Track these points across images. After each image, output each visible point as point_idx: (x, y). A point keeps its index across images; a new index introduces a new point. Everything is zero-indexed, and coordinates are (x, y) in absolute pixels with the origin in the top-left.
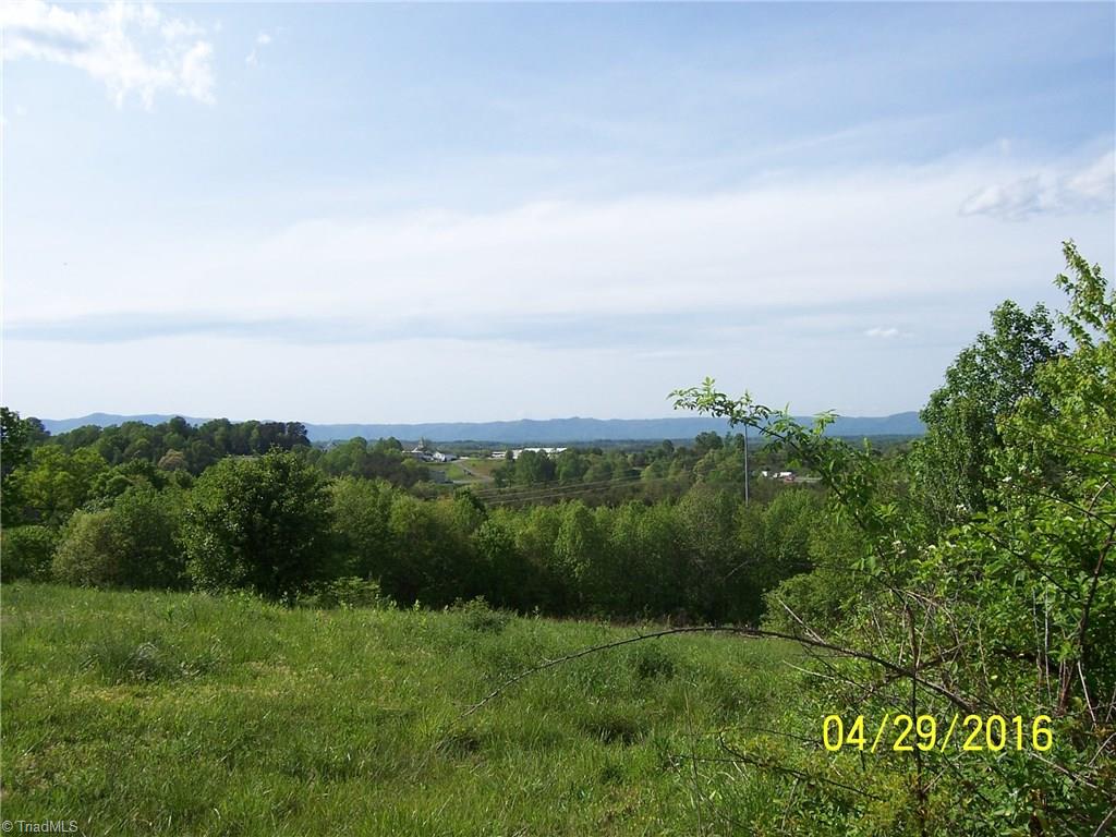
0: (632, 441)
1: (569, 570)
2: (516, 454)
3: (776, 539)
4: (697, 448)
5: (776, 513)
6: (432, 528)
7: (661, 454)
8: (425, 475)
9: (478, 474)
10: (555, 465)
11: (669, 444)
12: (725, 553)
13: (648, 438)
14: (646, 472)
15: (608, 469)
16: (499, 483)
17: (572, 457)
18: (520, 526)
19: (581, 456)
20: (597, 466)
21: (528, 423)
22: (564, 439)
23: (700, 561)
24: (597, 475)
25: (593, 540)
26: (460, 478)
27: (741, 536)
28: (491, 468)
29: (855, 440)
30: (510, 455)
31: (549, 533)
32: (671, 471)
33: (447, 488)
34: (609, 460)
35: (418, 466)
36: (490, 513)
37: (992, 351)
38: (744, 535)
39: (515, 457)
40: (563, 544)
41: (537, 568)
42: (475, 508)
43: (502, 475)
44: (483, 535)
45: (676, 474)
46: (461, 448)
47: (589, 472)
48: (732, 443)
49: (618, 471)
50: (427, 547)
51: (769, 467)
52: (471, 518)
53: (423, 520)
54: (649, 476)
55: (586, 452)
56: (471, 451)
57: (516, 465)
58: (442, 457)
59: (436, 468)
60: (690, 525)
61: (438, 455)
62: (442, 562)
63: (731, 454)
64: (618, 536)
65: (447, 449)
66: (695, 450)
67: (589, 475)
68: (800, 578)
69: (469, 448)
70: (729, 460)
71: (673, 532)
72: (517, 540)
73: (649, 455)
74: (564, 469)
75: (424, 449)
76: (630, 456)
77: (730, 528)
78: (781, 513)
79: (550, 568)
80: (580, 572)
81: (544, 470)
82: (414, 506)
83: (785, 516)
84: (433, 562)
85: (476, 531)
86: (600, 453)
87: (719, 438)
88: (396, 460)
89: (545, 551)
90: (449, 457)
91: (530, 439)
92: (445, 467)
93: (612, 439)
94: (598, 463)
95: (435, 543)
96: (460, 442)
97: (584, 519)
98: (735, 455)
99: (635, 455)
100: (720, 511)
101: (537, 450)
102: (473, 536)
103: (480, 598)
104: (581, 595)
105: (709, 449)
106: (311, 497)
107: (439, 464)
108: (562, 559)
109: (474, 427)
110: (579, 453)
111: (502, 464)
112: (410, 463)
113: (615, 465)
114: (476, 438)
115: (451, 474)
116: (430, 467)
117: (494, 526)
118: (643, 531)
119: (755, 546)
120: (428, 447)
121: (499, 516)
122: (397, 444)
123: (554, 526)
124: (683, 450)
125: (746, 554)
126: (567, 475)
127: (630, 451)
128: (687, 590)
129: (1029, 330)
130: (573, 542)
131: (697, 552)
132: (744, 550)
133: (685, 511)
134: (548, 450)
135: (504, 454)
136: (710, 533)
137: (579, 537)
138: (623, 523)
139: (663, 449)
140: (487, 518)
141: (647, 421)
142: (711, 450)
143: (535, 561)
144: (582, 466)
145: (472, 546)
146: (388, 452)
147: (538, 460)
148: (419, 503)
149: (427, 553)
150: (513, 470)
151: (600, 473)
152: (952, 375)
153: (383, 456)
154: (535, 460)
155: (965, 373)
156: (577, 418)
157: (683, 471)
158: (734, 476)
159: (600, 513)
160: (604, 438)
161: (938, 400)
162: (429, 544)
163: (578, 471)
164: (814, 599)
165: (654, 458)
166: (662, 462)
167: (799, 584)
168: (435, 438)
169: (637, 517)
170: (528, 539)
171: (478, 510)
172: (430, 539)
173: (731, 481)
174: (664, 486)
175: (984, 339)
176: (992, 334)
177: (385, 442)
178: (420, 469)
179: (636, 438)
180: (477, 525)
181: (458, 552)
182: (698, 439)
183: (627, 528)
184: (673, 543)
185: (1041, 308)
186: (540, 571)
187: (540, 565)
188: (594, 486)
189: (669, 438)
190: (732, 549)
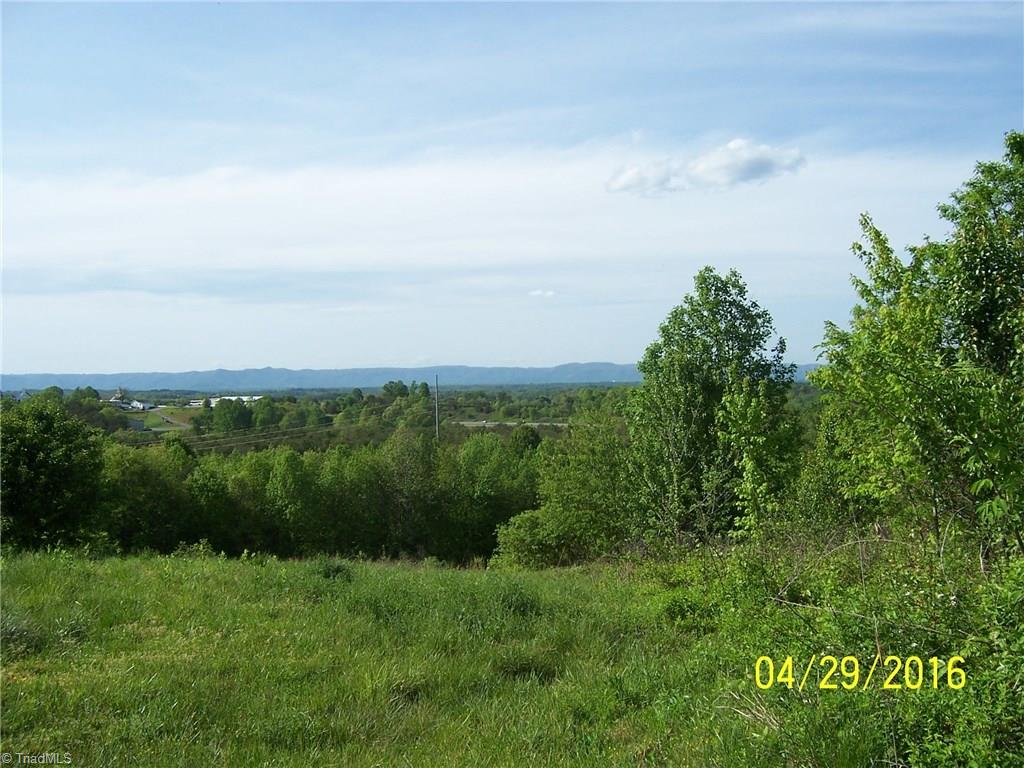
0: (323, 390)
1: (280, 511)
2: (214, 403)
3: (472, 479)
4: (385, 395)
5: (471, 455)
6: (144, 475)
7: (352, 401)
8: (124, 424)
9: (175, 422)
10: (252, 413)
11: (358, 392)
12: (425, 492)
13: (337, 386)
14: (338, 419)
15: (302, 417)
16: (198, 431)
17: (268, 404)
18: (232, 471)
19: (277, 404)
20: (291, 413)
21: (221, 373)
22: (258, 387)
23: (404, 500)
24: (293, 422)
25: (303, 483)
26: (160, 425)
27: (439, 477)
28: (188, 417)
29: (526, 388)
30: (207, 404)
31: (260, 478)
32: (362, 418)
33: (147, 435)
34: (304, 407)
35: (117, 414)
36: (201, 460)
37: (697, 311)
38: (442, 475)
39: (213, 405)
40: (275, 488)
41: (248, 510)
42: (188, 454)
43: (200, 422)
44: (196, 481)
45: (366, 420)
46: (157, 397)
47: (285, 418)
48: (417, 391)
49: (312, 419)
50: (140, 494)
51: (452, 413)
52: (184, 464)
53: (137, 467)
54: (341, 424)
55: (281, 400)
56: (168, 400)
57: (213, 413)
58: (140, 406)
59: (136, 416)
60: (393, 467)
61: (135, 404)
62: (155, 507)
63: (417, 402)
64: (326, 478)
65: (144, 398)
66: (382, 397)
67: (284, 422)
68: (527, 514)
69: (165, 397)
70: (415, 407)
71: (378, 474)
72: (230, 485)
73: (340, 402)
74: (260, 416)
75: (122, 398)
76: (323, 404)
77: (430, 469)
78: (475, 454)
79: (263, 510)
80: (291, 513)
81: (241, 417)
82: (127, 453)
83: (478, 458)
84: (147, 508)
85: (190, 477)
86: (295, 401)
87: (405, 386)
88: (93, 409)
89: (258, 494)
90: (147, 406)
91: (225, 388)
92: (143, 415)
93: (304, 387)
94: (293, 410)
95: (149, 490)
96: (156, 391)
97: (293, 463)
98: (421, 402)
99: (328, 404)
100: (421, 453)
101: (234, 398)
102: (187, 482)
103: (204, 541)
104: (292, 535)
105: (396, 396)
106: (79, 448)
107: (137, 413)
108: (274, 503)
109: (169, 377)
110: (274, 400)
111: (201, 411)
112: (110, 412)
113: (309, 412)
114: (173, 387)
115: (149, 422)
116: (128, 415)
117: (207, 471)
118: (349, 473)
119: (453, 485)
120: (126, 396)
121: (211, 462)
122: (96, 394)
123: (266, 471)
124: (372, 398)
125: (445, 492)
126: (264, 422)
127: (322, 399)
128: (392, 527)
129: (727, 292)
130: (284, 485)
131: (400, 492)
132: (443, 490)
133: (388, 454)
134: (245, 399)
135: (202, 402)
136: (412, 474)
137: (290, 481)
138: (330, 466)
139: (353, 396)
140: (198, 465)
141: (336, 371)
142: (398, 398)
143: (247, 504)
144: (278, 413)
145: (186, 491)
146: (85, 401)
147: (236, 408)
148: (132, 452)
149: (141, 499)
150: (211, 418)
151: (294, 419)
152: (664, 330)
153: (81, 405)
154: (232, 408)
155: (677, 329)
156: (269, 368)
157: (373, 417)
158: (420, 422)
159: (308, 457)
160: (296, 387)
161: (654, 353)
162: (143, 490)
163: (274, 417)
164: (541, 534)
165: (345, 406)
166: (353, 409)
167: (528, 519)
168: (132, 387)
169: (343, 461)
170: (241, 483)
171: (190, 456)
172: (144, 485)
173: (417, 426)
174: (358, 431)
175: (689, 300)
176: (696, 295)
177: (81, 391)
178: (120, 417)
179: (326, 387)
180: (190, 471)
181: (173, 498)
182: (385, 387)
183: (334, 471)
184: (378, 484)
185: (734, 274)
186: (253, 513)
187: (252, 508)
188: (292, 432)
189: (357, 387)
190: (432, 489)
